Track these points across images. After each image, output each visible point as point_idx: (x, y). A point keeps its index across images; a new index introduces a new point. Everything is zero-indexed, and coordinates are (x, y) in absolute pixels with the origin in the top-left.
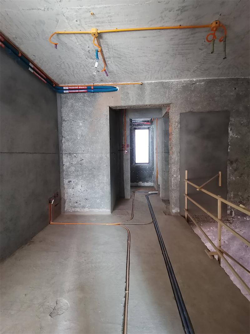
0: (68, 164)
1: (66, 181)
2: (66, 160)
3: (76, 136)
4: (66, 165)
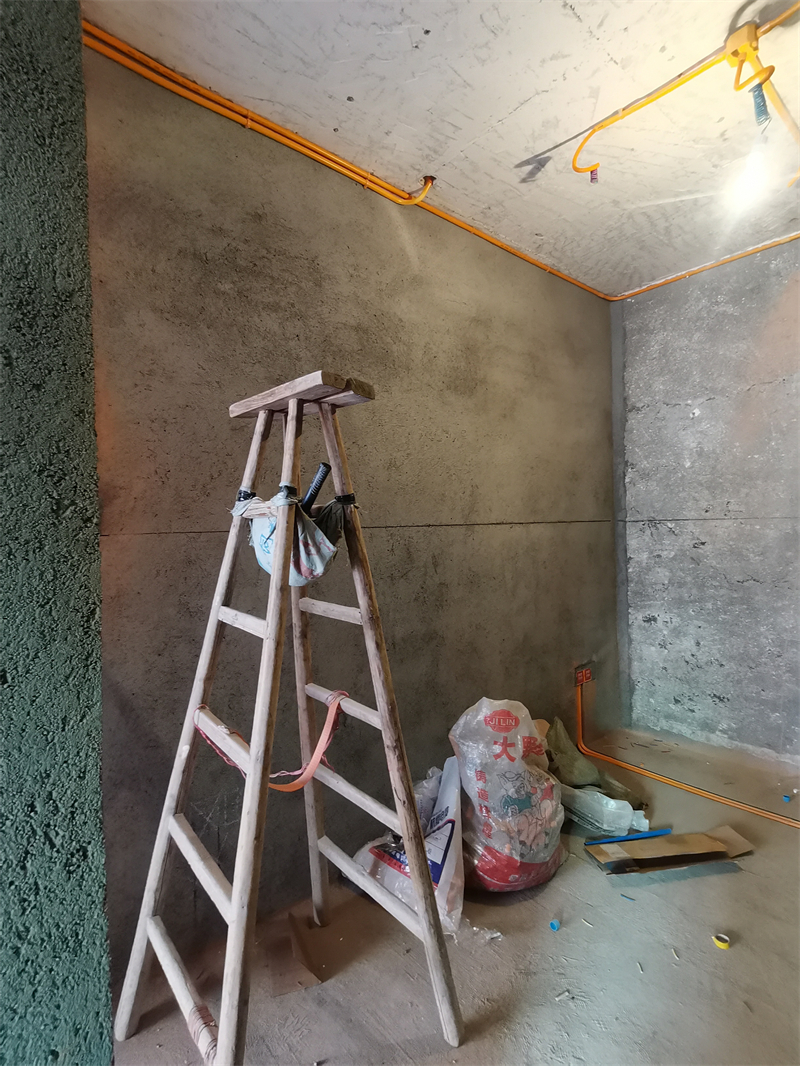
0: (645, 556)
1: (636, 617)
2: (637, 544)
3: (678, 456)
4: (637, 562)
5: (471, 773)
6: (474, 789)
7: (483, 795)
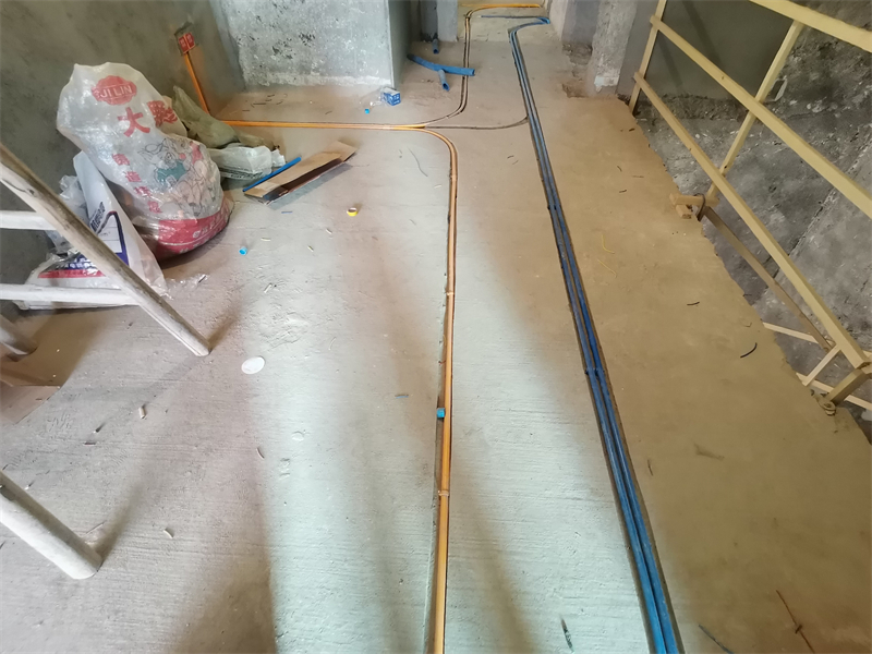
5: (109, 161)
6: (120, 175)
7: (133, 177)
